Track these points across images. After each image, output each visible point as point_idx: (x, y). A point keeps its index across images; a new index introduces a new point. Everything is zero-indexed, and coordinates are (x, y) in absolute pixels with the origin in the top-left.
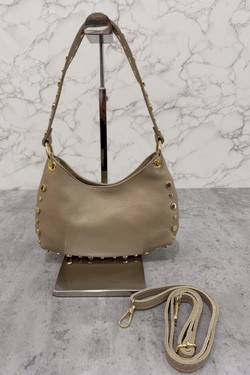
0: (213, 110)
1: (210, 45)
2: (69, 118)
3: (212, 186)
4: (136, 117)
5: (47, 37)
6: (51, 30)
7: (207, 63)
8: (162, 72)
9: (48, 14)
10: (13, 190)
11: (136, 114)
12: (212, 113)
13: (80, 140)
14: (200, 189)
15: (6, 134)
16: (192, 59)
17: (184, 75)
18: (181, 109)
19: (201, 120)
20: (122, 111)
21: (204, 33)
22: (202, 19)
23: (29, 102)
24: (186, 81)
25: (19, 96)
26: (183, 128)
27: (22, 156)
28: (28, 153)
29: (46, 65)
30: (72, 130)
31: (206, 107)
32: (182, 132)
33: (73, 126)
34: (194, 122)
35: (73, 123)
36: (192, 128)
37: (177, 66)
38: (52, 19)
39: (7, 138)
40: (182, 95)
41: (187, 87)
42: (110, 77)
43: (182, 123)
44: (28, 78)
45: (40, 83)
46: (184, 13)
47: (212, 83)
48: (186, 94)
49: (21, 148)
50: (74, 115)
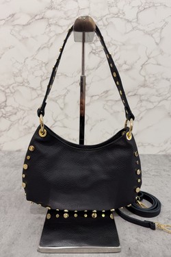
0: (164, 97)
1: (162, 52)
2: (60, 101)
3: (164, 153)
4: (107, 101)
5: (48, 46)
6: (51, 42)
7: (160, 65)
8: (127, 70)
9: (50, 31)
10: (17, 151)
11: (108, 99)
12: (164, 100)
13: (67, 116)
14: (154, 155)
15: (15, 111)
16: (149, 61)
17: (143, 73)
18: (140, 96)
19: (155, 104)
20: (97, 97)
21: (157, 44)
22: (156, 35)
23: (33, 89)
24: (144, 77)
25: (26, 85)
26: (142, 109)
27: (25, 126)
28: (30, 124)
29: (46, 65)
30: (62, 109)
31: (159, 95)
32: (141, 112)
33: (62, 107)
34: (150, 106)
35: (63, 104)
36: (148, 110)
37: (138, 66)
38: (52, 34)
39: (16, 114)
40: (142, 86)
41: (145, 80)
42: (90, 74)
43: (141, 106)
44: (33, 73)
45: (42, 76)
46: (144, 30)
47: (163, 78)
48: (144, 86)
49: (25, 121)
50: (64, 99)
